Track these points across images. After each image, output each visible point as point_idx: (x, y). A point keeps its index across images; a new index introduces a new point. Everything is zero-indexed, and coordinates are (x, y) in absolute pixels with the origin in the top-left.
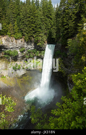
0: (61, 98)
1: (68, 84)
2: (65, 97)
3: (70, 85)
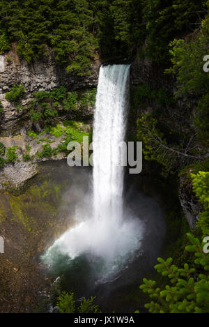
0: (156, 267)
1: (183, 203)
2: (171, 259)
3: (189, 205)
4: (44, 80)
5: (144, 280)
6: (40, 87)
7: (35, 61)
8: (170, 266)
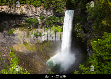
0: (79, 67)
1: (88, 50)
2: (83, 65)
3: (90, 51)
4: (50, 14)
5: (75, 71)
6: (49, 15)
7: (48, 8)
8: (83, 67)
